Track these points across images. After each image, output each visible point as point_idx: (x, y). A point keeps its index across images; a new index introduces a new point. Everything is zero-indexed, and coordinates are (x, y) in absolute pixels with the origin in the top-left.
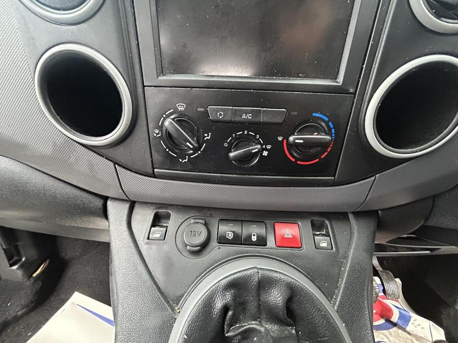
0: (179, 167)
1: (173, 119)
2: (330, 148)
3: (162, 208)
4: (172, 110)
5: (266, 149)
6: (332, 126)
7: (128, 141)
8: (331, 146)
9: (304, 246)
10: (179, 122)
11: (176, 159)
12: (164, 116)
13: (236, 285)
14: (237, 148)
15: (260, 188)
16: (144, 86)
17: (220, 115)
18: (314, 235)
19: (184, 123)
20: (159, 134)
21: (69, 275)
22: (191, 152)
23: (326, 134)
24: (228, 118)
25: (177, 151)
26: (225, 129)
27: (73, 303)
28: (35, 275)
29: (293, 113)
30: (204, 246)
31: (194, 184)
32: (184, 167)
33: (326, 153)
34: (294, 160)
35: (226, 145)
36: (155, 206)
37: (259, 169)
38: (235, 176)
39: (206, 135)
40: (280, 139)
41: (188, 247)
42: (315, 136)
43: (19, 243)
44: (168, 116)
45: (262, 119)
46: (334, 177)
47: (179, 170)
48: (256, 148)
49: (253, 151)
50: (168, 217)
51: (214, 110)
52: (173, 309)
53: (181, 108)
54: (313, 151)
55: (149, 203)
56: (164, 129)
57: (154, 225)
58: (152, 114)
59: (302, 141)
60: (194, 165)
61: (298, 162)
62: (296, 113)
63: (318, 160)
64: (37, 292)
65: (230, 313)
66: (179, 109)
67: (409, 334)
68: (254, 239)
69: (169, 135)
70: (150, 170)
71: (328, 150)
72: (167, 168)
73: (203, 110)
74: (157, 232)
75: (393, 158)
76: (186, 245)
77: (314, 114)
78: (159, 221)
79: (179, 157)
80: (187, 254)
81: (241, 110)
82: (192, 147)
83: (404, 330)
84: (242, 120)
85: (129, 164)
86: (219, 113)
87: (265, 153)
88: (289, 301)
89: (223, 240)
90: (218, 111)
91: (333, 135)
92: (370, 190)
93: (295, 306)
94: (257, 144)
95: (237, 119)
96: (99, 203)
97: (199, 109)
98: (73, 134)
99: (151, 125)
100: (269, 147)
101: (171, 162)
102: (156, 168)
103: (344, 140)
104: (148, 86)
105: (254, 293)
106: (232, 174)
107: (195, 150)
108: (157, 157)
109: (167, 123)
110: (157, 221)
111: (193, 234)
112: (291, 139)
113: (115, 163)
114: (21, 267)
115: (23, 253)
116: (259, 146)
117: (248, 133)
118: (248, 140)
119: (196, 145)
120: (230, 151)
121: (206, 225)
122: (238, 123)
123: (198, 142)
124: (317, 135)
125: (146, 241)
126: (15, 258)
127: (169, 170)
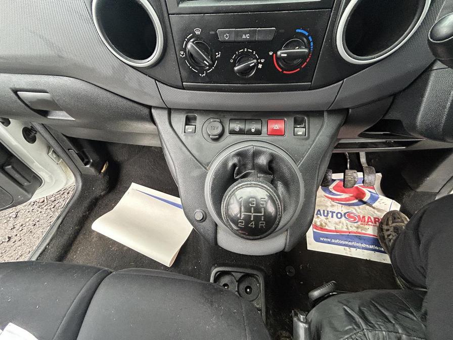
0: (200, 81)
1: (193, 42)
2: (308, 59)
3: (190, 113)
4: (191, 35)
5: (261, 63)
6: (311, 40)
7: (163, 61)
8: (310, 57)
9: (286, 134)
10: (197, 44)
11: (197, 74)
12: (186, 40)
13: (240, 154)
14: (240, 63)
15: (257, 93)
16: (169, 14)
17: (227, 37)
18: (295, 127)
19: (200, 45)
20: (183, 55)
21: (124, 172)
22: (208, 68)
23: (306, 48)
24: (233, 39)
25: (198, 68)
26: (230, 47)
27: (133, 189)
28: (102, 171)
29: (280, 31)
30: (221, 135)
31: (211, 93)
32: (203, 80)
33: (306, 63)
34: (281, 70)
35: (232, 61)
36: (185, 112)
37: (256, 79)
38: (239, 85)
39: (217, 54)
40: (271, 53)
41: (211, 136)
42: (297, 50)
43: (85, 150)
44: (189, 40)
45: (257, 38)
46: (311, 82)
47: (200, 83)
48: (252, 62)
49: (251, 65)
50: (195, 119)
51: (221, 31)
52: (206, 168)
53: (198, 33)
54: (295, 62)
55: (181, 109)
56: (187, 50)
57: (186, 124)
58: (177, 38)
59: (286, 55)
60: (210, 78)
61: (284, 72)
62: (283, 31)
63: (299, 69)
64: (107, 182)
65: (237, 168)
66: (196, 33)
67: (374, 208)
68: (253, 130)
69: (191, 55)
70: (180, 84)
71: (307, 61)
72: (192, 81)
73: (213, 33)
74: (190, 128)
75: (356, 65)
76: (209, 135)
77: (297, 31)
78: (189, 122)
79: (199, 72)
80: (210, 140)
81: (242, 31)
82: (208, 64)
83: (371, 206)
84: (243, 40)
85: (166, 80)
86: (225, 35)
87: (260, 66)
88: (270, 162)
89: (233, 132)
90: (225, 33)
91: (312, 47)
92: (339, 92)
93: (274, 165)
94: (254, 59)
95: (239, 39)
96: (146, 111)
97: (211, 33)
98: (126, 59)
99: (177, 48)
100: (263, 61)
101: (194, 77)
102: (184, 82)
103: (320, 51)
104: (171, 14)
105: (250, 158)
106: (237, 84)
107: (210, 66)
108: (184, 74)
109: (189, 46)
110: (188, 121)
111: (213, 128)
112: (279, 53)
113: (156, 80)
114: (92, 165)
115: (89, 157)
116: (255, 61)
117: (247, 50)
118: (248, 56)
119: (210, 62)
120: (235, 66)
121: (221, 122)
122: (239, 42)
123: (212, 60)
124: (298, 49)
125: (184, 134)
126: (86, 160)
127: (193, 83)
